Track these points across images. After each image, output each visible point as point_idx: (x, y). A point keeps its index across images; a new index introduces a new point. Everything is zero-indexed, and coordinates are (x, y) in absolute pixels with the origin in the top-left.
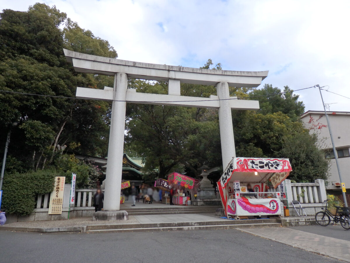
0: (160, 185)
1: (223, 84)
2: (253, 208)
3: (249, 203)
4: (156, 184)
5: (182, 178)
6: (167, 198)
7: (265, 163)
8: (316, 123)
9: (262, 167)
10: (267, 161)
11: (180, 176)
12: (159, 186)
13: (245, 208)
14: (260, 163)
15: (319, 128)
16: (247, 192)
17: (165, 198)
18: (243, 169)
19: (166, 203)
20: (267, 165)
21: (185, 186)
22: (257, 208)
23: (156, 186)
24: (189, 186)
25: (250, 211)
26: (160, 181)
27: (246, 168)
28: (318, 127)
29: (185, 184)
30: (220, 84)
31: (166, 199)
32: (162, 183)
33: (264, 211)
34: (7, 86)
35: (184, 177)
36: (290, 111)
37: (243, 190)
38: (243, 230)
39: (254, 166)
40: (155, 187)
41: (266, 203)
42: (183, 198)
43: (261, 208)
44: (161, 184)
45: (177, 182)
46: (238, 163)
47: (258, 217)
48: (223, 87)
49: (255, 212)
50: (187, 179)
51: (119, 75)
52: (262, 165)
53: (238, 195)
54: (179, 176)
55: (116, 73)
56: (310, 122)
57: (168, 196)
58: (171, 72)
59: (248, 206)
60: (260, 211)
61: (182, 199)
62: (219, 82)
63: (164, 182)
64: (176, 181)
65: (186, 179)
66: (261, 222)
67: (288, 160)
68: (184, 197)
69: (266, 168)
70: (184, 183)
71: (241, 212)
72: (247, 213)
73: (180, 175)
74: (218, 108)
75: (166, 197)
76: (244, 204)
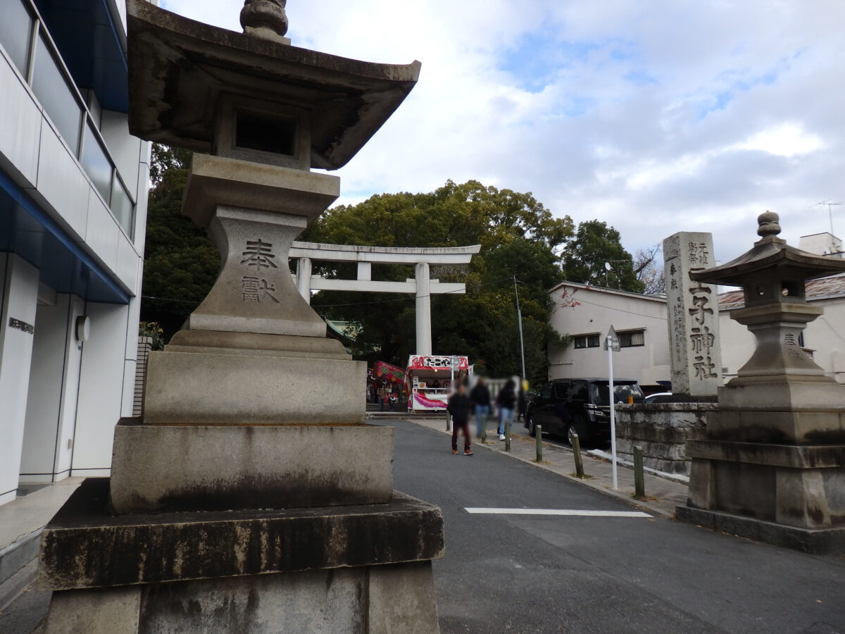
1: (422, 265)
2: (429, 403)
3: (426, 399)
7: (442, 361)
8: (570, 300)
9: (439, 364)
10: (444, 359)
13: (421, 403)
14: (437, 360)
15: (573, 306)
16: (425, 388)
18: (419, 366)
20: (444, 362)
22: (434, 403)
25: (426, 405)
27: (421, 365)
28: (571, 304)
30: (418, 265)
33: (440, 406)
34: (195, 283)
35: (391, 367)
36: (537, 282)
37: (421, 386)
38: (412, 421)
39: (430, 363)
41: (443, 399)
43: (438, 404)
46: (413, 361)
47: (434, 411)
48: (422, 270)
49: (431, 406)
51: (302, 261)
52: (438, 362)
53: (415, 390)
55: (299, 258)
56: (563, 296)
58: (361, 254)
59: (425, 401)
60: (436, 406)
62: (417, 263)
66: (436, 415)
67: (467, 358)
69: (442, 366)
70: (391, 376)
71: (417, 406)
72: (422, 408)
74: (414, 295)
76: (421, 399)
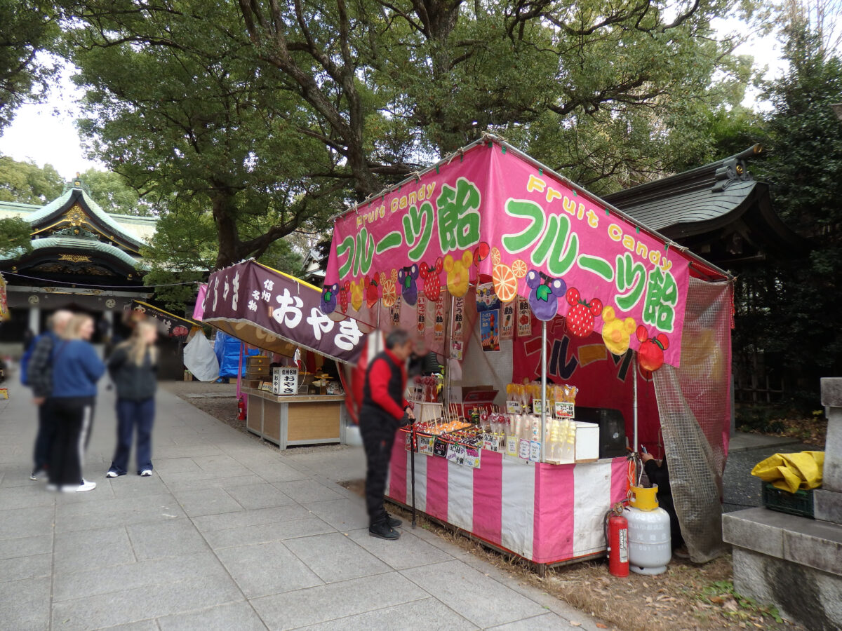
0: (243, 312)
4: (209, 304)
5: (580, 226)
6: (292, 405)
11: (556, 207)
12: (230, 314)
17: (278, 406)
19: (285, 440)
21: (606, 332)
23: (205, 316)
24: (641, 328)
26: (244, 282)
29: (607, 311)
31: (285, 413)
32: (256, 294)
40: (198, 322)
42: (578, 476)
44: (252, 306)
45: (519, 268)
50: (622, 250)
54: (539, 197)
57: (295, 388)
61: (570, 490)
63: (277, 291)
64: (507, 259)
65: (613, 250)
68: (588, 463)
73: (554, 193)
75: (280, 400)
